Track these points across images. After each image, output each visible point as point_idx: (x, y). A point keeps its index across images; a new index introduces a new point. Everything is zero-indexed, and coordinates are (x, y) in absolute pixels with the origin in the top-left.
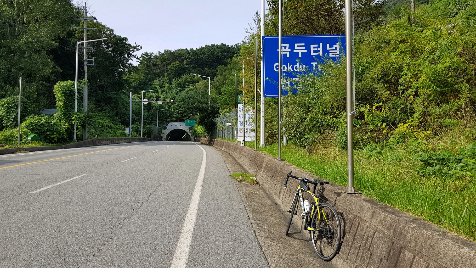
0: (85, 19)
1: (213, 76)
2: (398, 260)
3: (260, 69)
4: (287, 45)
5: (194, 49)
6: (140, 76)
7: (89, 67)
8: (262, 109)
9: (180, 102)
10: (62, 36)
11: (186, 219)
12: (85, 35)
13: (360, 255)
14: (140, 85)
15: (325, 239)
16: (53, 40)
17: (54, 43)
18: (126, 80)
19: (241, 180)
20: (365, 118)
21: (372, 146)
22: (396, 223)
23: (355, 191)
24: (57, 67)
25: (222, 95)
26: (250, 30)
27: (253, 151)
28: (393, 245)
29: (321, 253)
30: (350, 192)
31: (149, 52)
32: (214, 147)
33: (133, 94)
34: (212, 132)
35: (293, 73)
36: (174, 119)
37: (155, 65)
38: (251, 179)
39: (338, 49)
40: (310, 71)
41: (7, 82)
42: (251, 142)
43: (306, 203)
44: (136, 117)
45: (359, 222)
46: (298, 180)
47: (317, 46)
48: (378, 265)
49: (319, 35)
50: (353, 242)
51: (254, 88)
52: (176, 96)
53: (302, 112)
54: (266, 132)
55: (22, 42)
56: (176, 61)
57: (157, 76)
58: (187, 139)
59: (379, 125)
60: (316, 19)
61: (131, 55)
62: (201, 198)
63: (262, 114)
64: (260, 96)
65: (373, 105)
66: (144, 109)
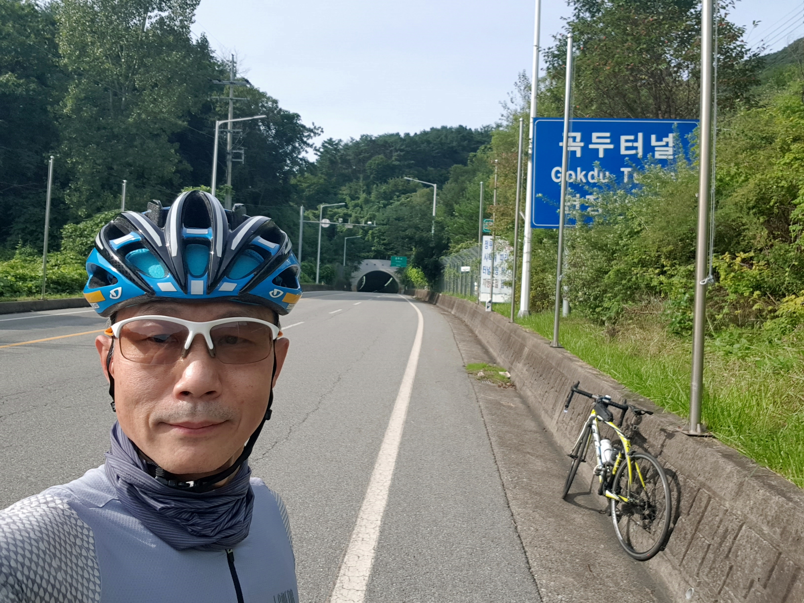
0: (231, 83)
1: (441, 182)
2: (789, 591)
3: (526, 174)
4: (578, 135)
5: (412, 134)
6: (320, 179)
7: (234, 164)
8: (526, 248)
9: (383, 225)
10: (194, 110)
11: (381, 452)
12: (230, 109)
13: (708, 563)
14: (318, 194)
15: (636, 516)
16: (179, 118)
17: (180, 122)
18: (295, 186)
19: (482, 378)
20: (721, 279)
21: (731, 334)
22: (789, 516)
23: (703, 430)
24: (185, 162)
25: (456, 216)
26: (510, 105)
27: (506, 323)
28: (778, 557)
29: (629, 544)
30: (692, 432)
31: (335, 139)
32: (438, 307)
33: (306, 209)
34: (435, 281)
35: (586, 187)
36: (372, 254)
37: (345, 161)
38: (500, 375)
39: (671, 144)
40: (618, 183)
41: (106, 187)
42: (503, 304)
43: (605, 444)
44: (309, 249)
45: (710, 498)
46: (591, 400)
47: (632, 137)
48: (744, 592)
49: (637, 118)
50: (694, 534)
51: (513, 210)
52: (377, 214)
53: (601, 261)
54: (531, 289)
55: (130, 120)
56: (379, 154)
57: (347, 179)
58: (393, 289)
59: (746, 294)
60: (632, 87)
61: (305, 143)
62: (410, 411)
63: (526, 258)
64: (524, 223)
65: (737, 255)
66: (322, 235)
